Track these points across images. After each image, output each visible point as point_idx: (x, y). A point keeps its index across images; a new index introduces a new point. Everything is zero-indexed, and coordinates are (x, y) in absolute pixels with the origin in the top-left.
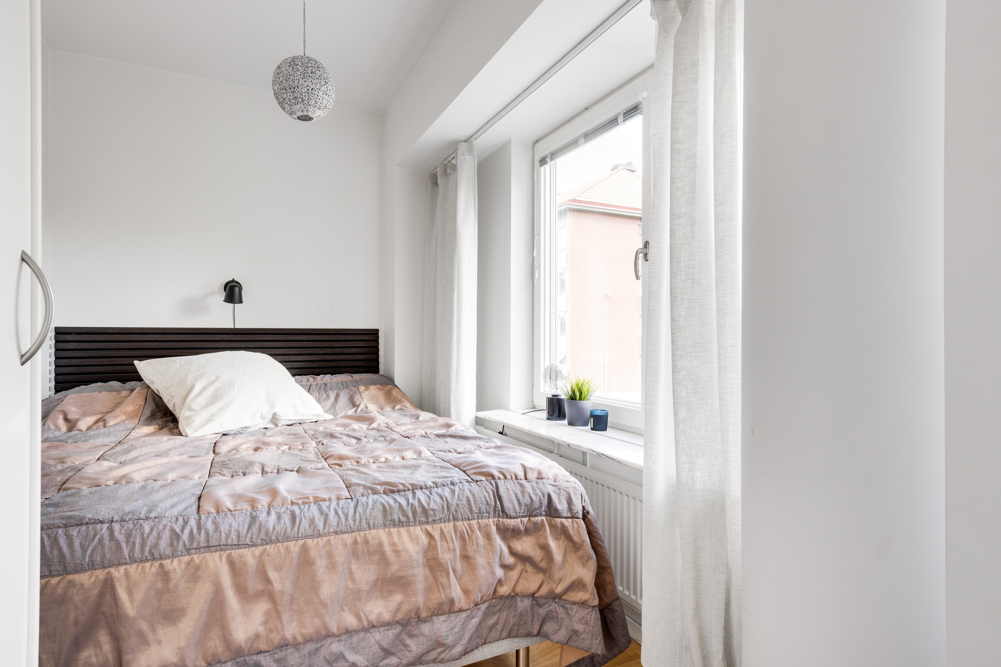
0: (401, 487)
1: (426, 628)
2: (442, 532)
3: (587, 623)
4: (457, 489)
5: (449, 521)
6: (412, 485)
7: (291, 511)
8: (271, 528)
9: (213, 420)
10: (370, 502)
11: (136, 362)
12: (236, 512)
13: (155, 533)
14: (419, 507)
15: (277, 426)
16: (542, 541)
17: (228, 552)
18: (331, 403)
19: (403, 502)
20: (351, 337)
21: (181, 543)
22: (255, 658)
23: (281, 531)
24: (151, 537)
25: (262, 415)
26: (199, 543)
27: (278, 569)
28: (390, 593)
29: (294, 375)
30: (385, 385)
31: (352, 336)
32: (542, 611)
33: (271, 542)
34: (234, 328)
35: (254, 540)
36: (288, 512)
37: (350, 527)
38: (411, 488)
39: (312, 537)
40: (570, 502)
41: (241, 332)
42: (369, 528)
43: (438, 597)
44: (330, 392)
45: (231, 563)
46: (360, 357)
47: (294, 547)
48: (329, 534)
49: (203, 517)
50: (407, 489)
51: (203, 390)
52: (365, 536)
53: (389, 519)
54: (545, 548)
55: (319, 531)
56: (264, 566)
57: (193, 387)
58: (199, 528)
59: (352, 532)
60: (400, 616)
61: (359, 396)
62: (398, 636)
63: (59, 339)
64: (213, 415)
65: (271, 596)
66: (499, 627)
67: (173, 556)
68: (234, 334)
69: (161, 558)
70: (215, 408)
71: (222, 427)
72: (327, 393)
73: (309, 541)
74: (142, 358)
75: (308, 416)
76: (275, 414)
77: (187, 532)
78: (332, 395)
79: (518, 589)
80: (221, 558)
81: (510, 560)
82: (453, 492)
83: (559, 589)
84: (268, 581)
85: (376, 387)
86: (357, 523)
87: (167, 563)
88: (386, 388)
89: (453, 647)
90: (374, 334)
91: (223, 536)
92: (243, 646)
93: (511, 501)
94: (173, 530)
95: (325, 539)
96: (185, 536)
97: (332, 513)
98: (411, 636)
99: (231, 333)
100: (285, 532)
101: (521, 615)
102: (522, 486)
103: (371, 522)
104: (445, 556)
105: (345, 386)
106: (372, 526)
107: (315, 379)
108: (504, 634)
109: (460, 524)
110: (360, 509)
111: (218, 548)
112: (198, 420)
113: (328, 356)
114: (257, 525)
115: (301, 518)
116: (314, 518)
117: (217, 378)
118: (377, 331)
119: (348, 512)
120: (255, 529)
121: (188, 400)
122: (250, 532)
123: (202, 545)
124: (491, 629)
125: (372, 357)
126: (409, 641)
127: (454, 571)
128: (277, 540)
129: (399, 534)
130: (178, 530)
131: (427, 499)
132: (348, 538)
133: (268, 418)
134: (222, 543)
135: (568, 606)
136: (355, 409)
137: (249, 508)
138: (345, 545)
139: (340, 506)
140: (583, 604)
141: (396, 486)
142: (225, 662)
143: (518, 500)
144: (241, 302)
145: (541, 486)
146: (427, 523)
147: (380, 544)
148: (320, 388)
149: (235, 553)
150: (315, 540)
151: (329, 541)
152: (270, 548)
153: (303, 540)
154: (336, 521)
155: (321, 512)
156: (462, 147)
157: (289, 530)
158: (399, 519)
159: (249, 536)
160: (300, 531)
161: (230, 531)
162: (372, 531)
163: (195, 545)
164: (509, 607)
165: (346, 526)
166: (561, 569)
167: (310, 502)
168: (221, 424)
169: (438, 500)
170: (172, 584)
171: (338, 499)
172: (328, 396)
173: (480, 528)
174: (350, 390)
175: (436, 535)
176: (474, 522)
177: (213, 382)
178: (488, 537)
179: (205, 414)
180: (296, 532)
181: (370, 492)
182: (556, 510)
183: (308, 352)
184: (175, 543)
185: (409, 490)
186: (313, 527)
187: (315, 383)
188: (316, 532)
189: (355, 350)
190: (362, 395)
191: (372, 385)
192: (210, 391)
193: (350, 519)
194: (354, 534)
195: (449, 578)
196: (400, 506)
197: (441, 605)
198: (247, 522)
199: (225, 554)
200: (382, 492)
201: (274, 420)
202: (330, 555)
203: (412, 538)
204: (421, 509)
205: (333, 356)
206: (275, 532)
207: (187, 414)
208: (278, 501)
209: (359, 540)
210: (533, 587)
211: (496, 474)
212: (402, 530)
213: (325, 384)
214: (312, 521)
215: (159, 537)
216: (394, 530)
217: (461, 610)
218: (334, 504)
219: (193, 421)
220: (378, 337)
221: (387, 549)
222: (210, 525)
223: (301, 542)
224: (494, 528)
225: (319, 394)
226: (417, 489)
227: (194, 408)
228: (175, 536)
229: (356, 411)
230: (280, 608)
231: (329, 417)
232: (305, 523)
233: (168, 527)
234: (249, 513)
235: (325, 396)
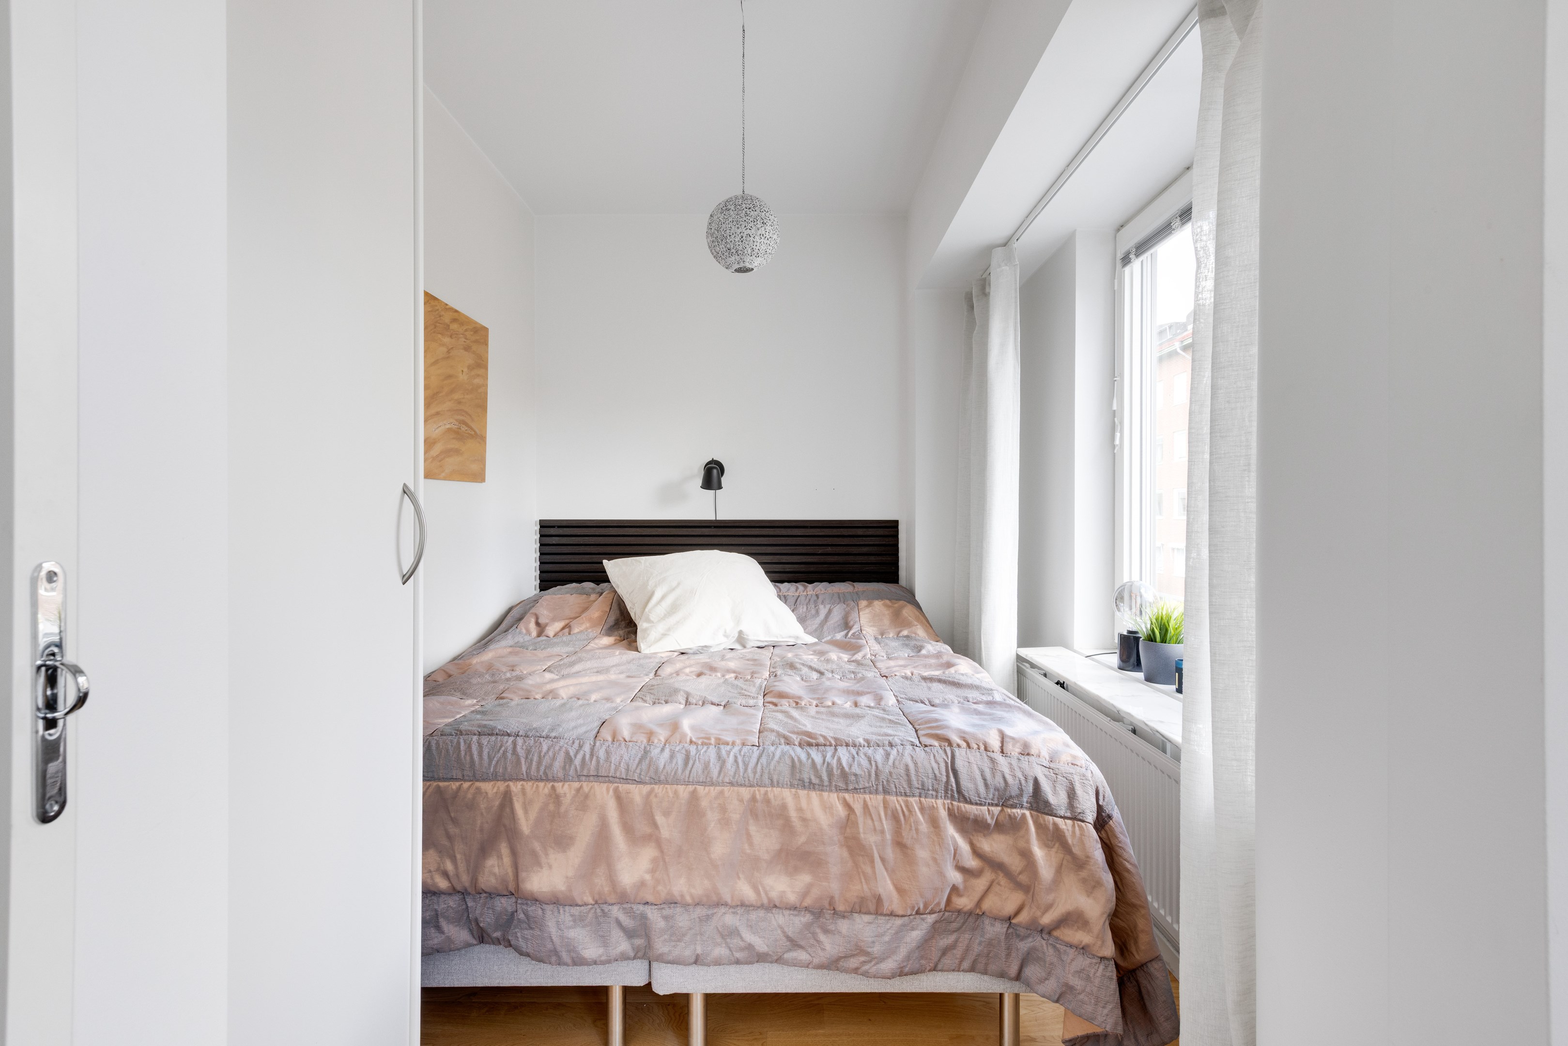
0: (821, 740)
1: (843, 926)
2: (866, 806)
3: (1088, 979)
4: (894, 752)
5: (877, 792)
6: (836, 739)
7: (686, 751)
8: (661, 766)
9: (668, 635)
10: (778, 754)
11: (605, 562)
12: (631, 744)
13: (551, 753)
14: (838, 768)
15: (744, 647)
16: (1021, 844)
17: (616, 785)
18: (819, 622)
19: (818, 759)
20: (860, 532)
21: (573, 767)
22: (641, 907)
23: (671, 771)
24: (547, 757)
25: (725, 632)
26: (589, 770)
27: (666, 814)
28: (796, 870)
29: (774, 581)
30: (896, 600)
31: (861, 530)
32: (1023, 946)
33: (659, 782)
34: (716, 520)
35: (642, 777)
36: (684, 751)
37: (749, 780)
38: (833, 743)
39: (704, 784)
40: (1072, 794)
41: (722, 525)
42: (772, 785)
43: (858, 889)
44: (821, 607)
45: (618, 798)
46: (872, 559)
47: (684, 791)
48: (723, 784)
49: (598, 743)
50: (828, 744)
51: (663, 598)
52: (766, 793)
53: (798, 778)
54: (1026, 855)
55: (712, 778)
56: (651, 808)
57: (652, 594)
58: (592, 755)
59: (751, 786)
60: (808, 902)
61: (856, 614)
62: (808, 926)
63: (543, 533)
64: (669, 629)
65: (659, 843)
66: (958, 952)
67: (564, 780)
68: (715, 527)
69: (554, 780)
70: (672, 620)
71: (678, 644)
72: (817, 607)
73: (700, 788)
74: (612, 556)
75: (783, 638)
76: (740, 632)
77: (580, 757)
78: (823, 611)
79: (986, 905)
80: (608, 790)
81: (972, 862)
82: (888, 755)
83: (1047, 919)
84: (655, 825)
85: (882, 602)
86: (758, 776)
87: (558, 785)
88: (896, 605)
89: (881, 960)
90: (893, 526)
91: (613, 766)
92: (628, 891)
93: (973, 779)
94: (567, 753)
95: (718, 788)
96: (577, 761)
97: (731, 759)
98: (826, 931)
99: (712, 526)
100: (675, 773)
101: (990, 944)
102: (992, 760)
103: (775, 778)
104: (870, 839)
105: (842, 598)
106: (775, 783)
107: (806, 587)
108: (966, 964)
109: (892, 799)
110: (764, 760)
111: (607, 779)
112: (653, 635)
113: (829, 557)
114: (647, 761)
115: (695, 760)
116: (709, 762)
117: (679, 584)
118: (897, 522)
119: (749, 761)
120: (644, 765)
121: (647, 610)
122: (639, 767)
123: (592, 773)
124: (945, 952)
125: (889, 559)
126: (822, 937)
127: (883, 860)
128: (667, 781)
129: (809, 798)
130: (572, 754)
131: (851, 759)
132: (746, 793)
133: (733, 637)
134: (610, 775)
135: (1062, 948)
136: (845, 632)
137: (645, 741)
138: (741, 801)
139: (742, 754)
140: (1084, 949)
141: (815, 739)
142: (612, 904)
143: (985, 780)
144: (720, 487)
145: (1025, 765)
146: (847, 790)
147: (784, 807)
148: (810, 600)
149: (623, 787)
150: (707, 788)
151: (722, 792)
152: (658, 789)
153: (694, 786)
154: (733, 770)
155: (719, 757)
156: (998, 253)
157: (680, 771)
158: (810, 779)
159: (638, 771)
160: (692, 775)
161: (620, 763)
162: (775, 789)
163: (585, 773)
164: (974, 929)
165: (744, 777)
166: (1050, 890)
167: (710, 744)
168: (677, 641)
169: (865, 763)
170: (563, 809)
171: (743, 744)
172: (817, 612)
173: (922, 809)
174: (847, 605)
175: (858, 808)
176: (913, 801)
177: (674, 589)
178: (934, 822)
179: (661, 628)
180: (687, 776)
181: (783, 741)
182: (1047, 803)
183: (804, 551)
184: (567, 767)
185: (831, 745)
186: (706, 772)
187: (805, 593)
188: (708, 780)
189: (865, 550)
190: (861, 613)
191: (877, 599)
192: (669, 600)
193: (749, 770)
194: (752, 789)
195: (873, 867)
196: (813, 763)
197: (862, 900)
198: (640, 755)
199: (612, 786)
200: (797, 743)
201: (741, 639)
202: (723, 809)
203: (827, 808)
204: (839, 771)
205: (836, 557)
206: (665, 771)
207: (645, 625)
208: (677, 736)
209: (758, 797)
210: (1009, 908)
211: (955, 739)
212: (814, 794)
213: (816, 596)
214: (706, 766)
215: (554, 758)
216: (802, 793)
217: (892, 914)
218: (736, 749)
219: (648, 635)
220: (897, 531)
221: (793, 814)
222: (602, 754)
223: (691, 788)
224: (943, 814)
225: (807, 609)
226: (842, 745)
227: (652, 619)
228: (569, 759)
229: (846, 635)
230: (667, 859)
231: (811, 640)
232: (699, 766)
233: (564, 749)
234: (643, 747)
235: (813, 612)
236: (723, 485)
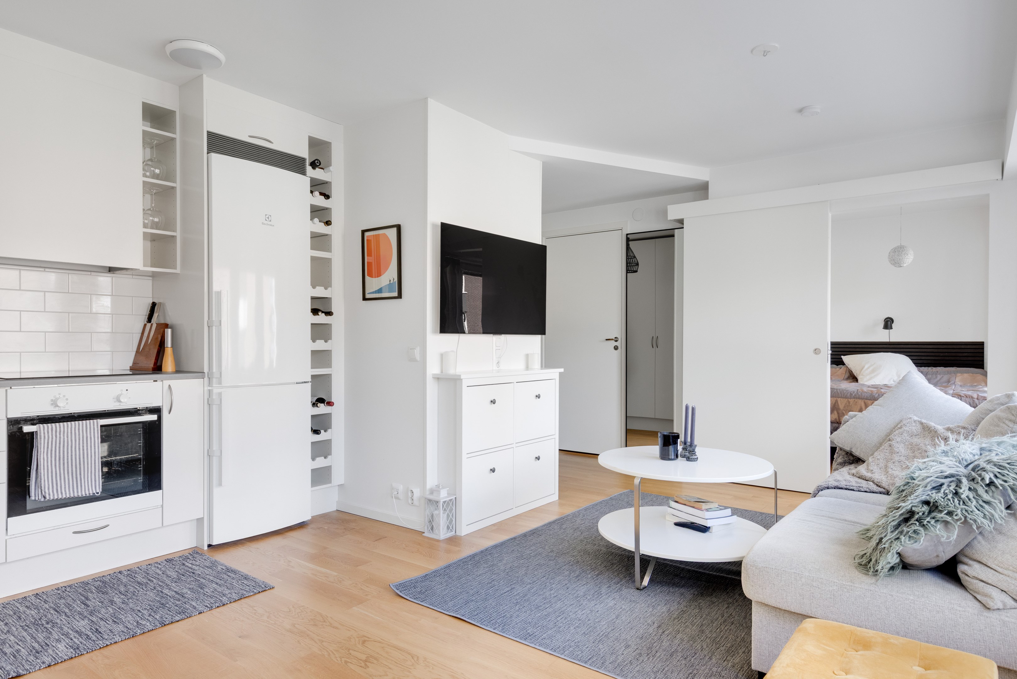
9: (870, 380)
11: (842, 357)
12: (867, 393)
18: (937, 380)
20: (963, 347)
21: (852, 396)
25: (894, 380)
29: (917, 366)
30: (975, 373)
34: (890, 342)
35: (871, 399)
41: (893, 344)
44: (939, 375)
45: (865, 403)
46: (970, 358)
51: (868, 368)
57: (864, 367)
61: (954, 378)
64: (870, 378)
68: (889, 344)
70: (873, 374)
71: (875, 383)
72: (936, 375)
74: (844, 355)
77: (854, 394)
78: (939, 377)
80: (862, 401)
85: (968, 374)
87: (849, 400)
90: (982, 344)
105: (949, 373)
107: (932, 369)
112: (864, 380)
113: (946, 357)
117: (874, 364)
118: (983, 342)
121: (862, 372)
122: (870, 397)
123: (858, 397)
125: (979, 358)
134: (862, 398)
137: (871, 392)
148: (933, 373)
149: (866, 401)
161: (865, 396)
163: (856, 397)
170: (851, 405)
172: (936, 377)
174: (951, 375)
177: (872, 366)
179: (867, 378)
183: (933, 355)
187: (931, 371)
189: (966, 354)
190: (956, 377)
191: (966, 373)
192: (871, 368)
198: (870, 395)
199: (863, 401)
205: (950, 357)
207: (862, 377)
213: (937, 372)
215: (847, 394)
219: (862, 380)
220: (984, 346)
222: (860, 394)
225: (932, 376)
227: (864, 375)
228: (851, 394)
229: (948, 384)
233: (850, 392)
235: (934, 377)
236: (893, 327)
